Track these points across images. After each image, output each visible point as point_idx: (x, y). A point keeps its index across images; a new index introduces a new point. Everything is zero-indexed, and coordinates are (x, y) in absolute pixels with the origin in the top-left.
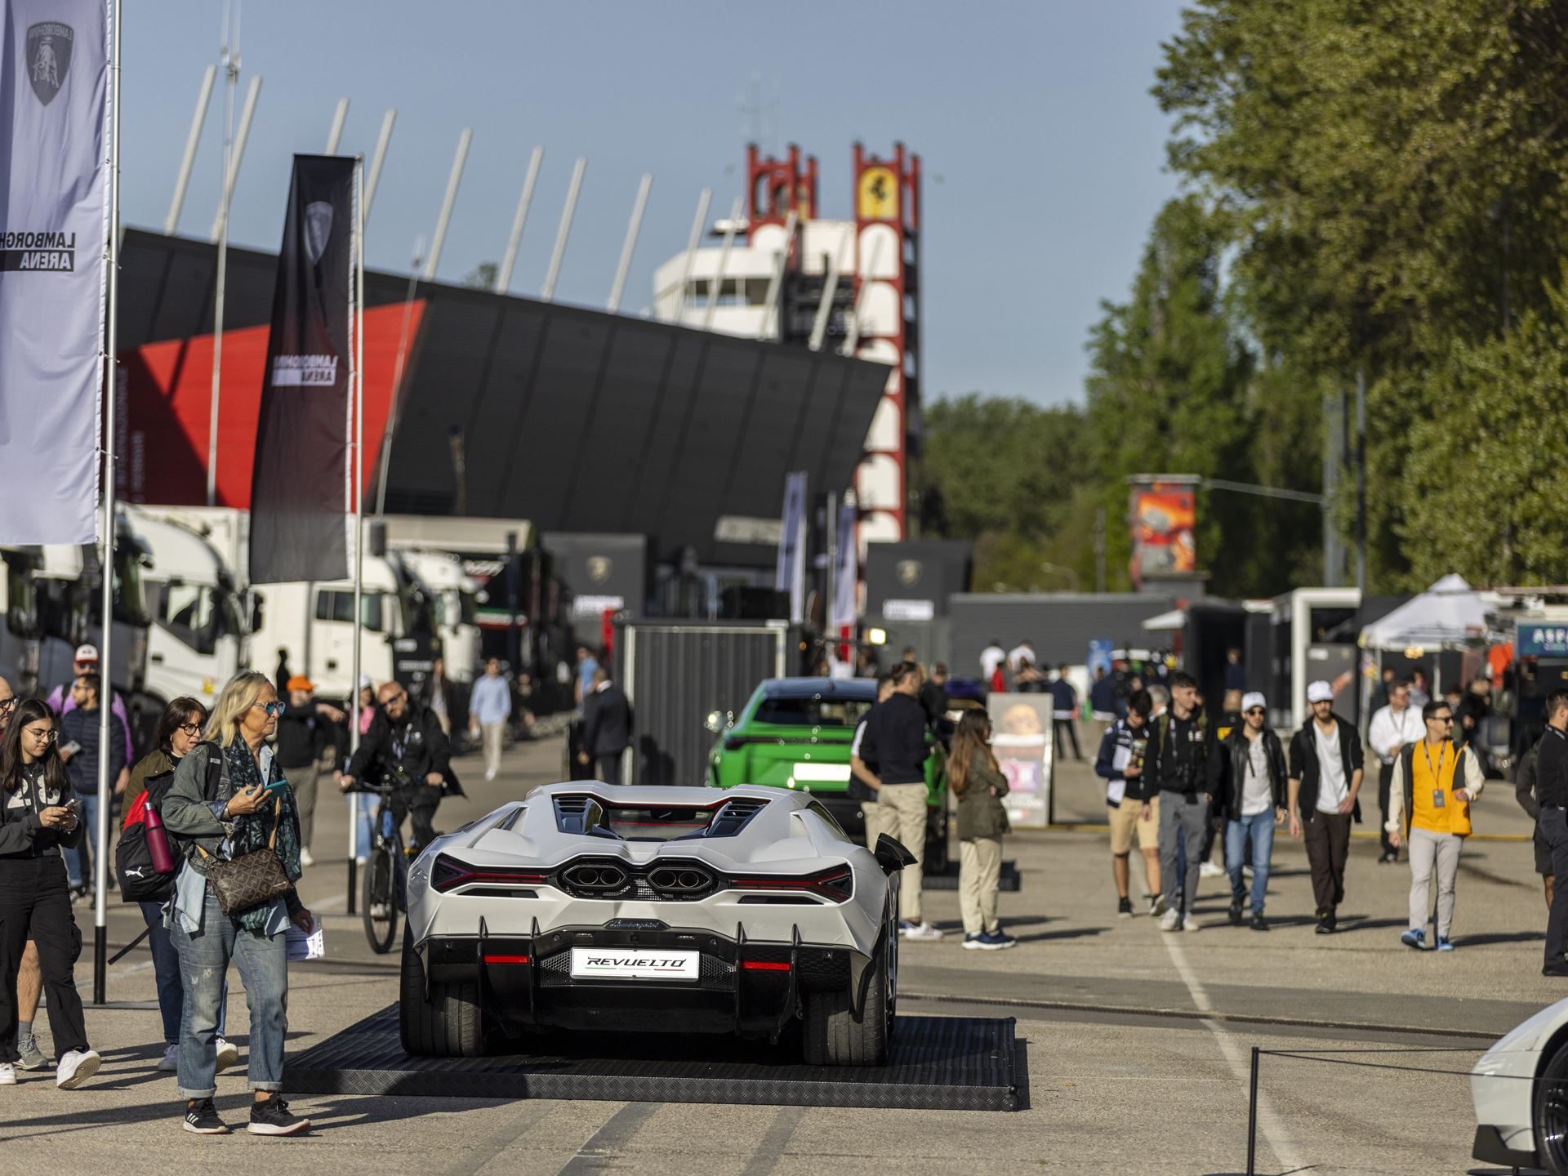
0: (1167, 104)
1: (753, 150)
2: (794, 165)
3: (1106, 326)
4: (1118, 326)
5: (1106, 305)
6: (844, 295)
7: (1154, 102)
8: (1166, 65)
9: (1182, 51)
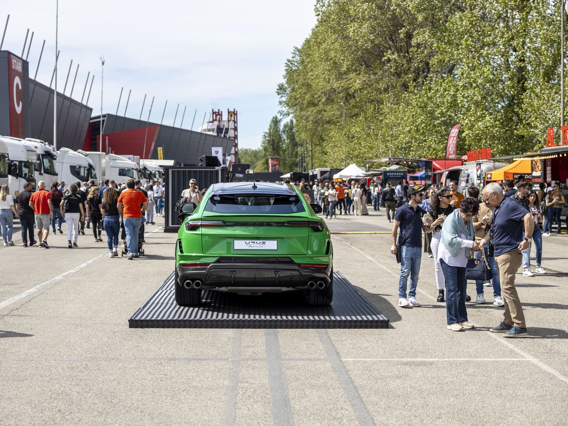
0: (279, 94)
1: (213, 110)
2: (219, 112)
3: (264, 135)
4: (266, 135)
5: (264, 132)
6: (226, 131)
7: (277, 94)
8: (278, 88)
9: (281, 86)
